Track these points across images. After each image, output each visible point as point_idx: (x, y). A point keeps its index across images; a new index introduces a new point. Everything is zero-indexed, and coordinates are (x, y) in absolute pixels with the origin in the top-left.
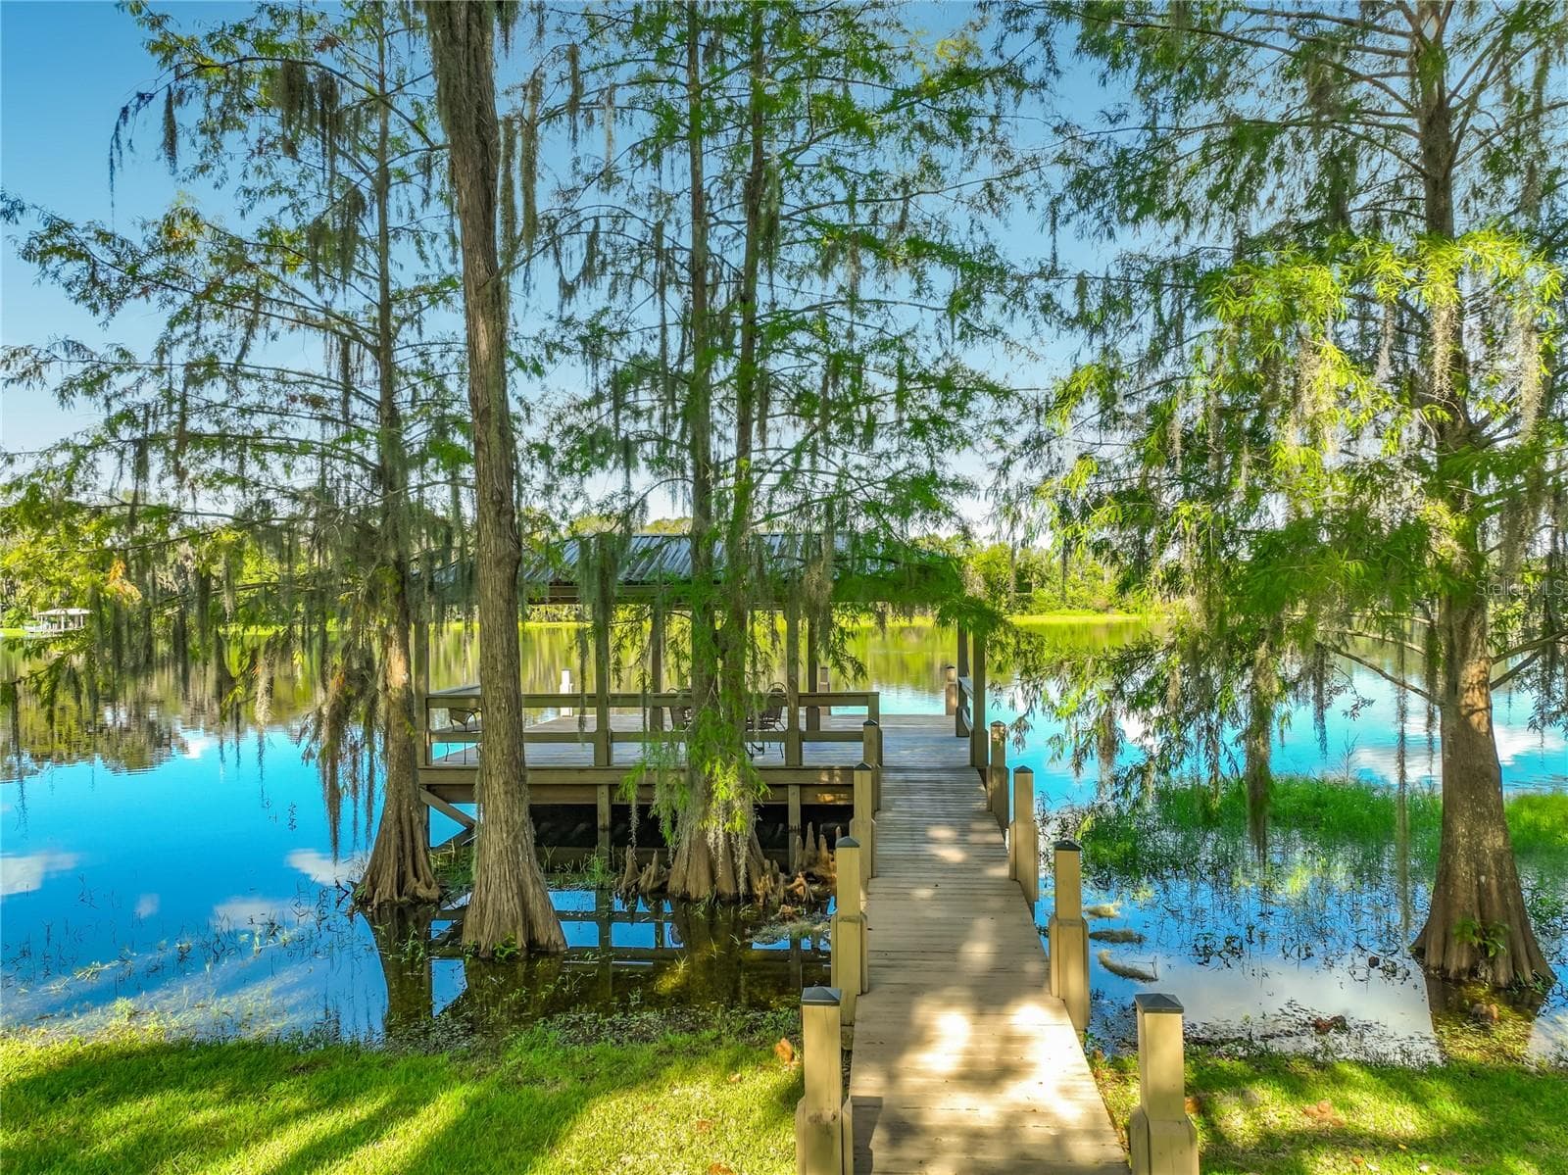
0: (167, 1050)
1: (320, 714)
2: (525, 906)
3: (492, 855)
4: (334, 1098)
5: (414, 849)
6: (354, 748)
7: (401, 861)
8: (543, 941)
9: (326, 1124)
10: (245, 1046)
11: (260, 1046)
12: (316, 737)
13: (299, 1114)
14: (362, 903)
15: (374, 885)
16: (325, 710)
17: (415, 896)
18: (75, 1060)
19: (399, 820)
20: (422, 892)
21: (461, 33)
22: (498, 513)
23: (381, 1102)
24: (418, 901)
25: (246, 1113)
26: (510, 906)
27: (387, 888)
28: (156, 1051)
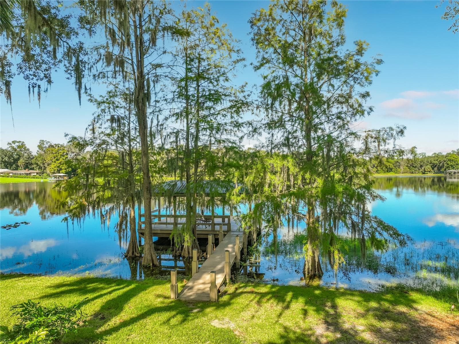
0: (95, 278)
1: (118, 224)
2: (152, 258)
3: (146, 249)
4: (118, 285)
5: (135, 247)
6: (124, 230)
7: (133, 249)
8: (155, 264)
9: (117, 287)
10: (106, 278)
11: (108, 278)
12: (117, 228)
13: (113, 286)
14: (126, 256)
15: (128, 253)
16: (119, 223)
17: (135, 256)
18: (82, 279)
19: (133, 241)
20: (137, 255)
21: (141, 108)
22: (147, 190)
23: (125, 285)
24: (136, 256)
25: (107, 286)
26: (149, 258)
27: (130, 254)
28: (93, 278)
